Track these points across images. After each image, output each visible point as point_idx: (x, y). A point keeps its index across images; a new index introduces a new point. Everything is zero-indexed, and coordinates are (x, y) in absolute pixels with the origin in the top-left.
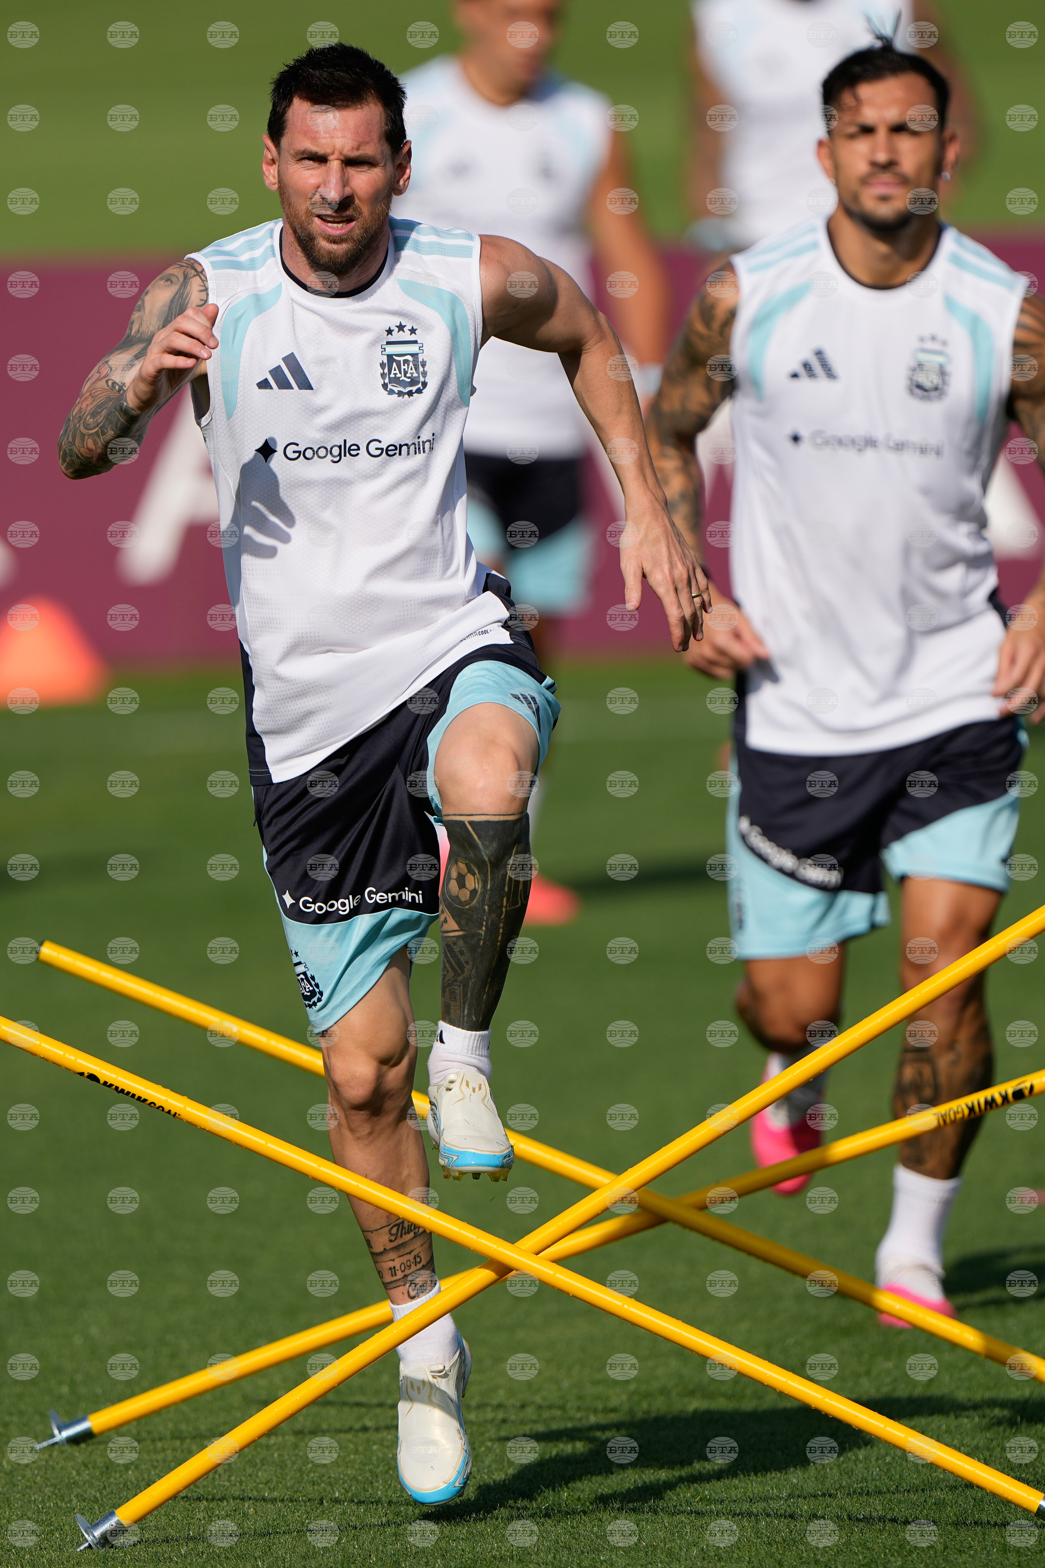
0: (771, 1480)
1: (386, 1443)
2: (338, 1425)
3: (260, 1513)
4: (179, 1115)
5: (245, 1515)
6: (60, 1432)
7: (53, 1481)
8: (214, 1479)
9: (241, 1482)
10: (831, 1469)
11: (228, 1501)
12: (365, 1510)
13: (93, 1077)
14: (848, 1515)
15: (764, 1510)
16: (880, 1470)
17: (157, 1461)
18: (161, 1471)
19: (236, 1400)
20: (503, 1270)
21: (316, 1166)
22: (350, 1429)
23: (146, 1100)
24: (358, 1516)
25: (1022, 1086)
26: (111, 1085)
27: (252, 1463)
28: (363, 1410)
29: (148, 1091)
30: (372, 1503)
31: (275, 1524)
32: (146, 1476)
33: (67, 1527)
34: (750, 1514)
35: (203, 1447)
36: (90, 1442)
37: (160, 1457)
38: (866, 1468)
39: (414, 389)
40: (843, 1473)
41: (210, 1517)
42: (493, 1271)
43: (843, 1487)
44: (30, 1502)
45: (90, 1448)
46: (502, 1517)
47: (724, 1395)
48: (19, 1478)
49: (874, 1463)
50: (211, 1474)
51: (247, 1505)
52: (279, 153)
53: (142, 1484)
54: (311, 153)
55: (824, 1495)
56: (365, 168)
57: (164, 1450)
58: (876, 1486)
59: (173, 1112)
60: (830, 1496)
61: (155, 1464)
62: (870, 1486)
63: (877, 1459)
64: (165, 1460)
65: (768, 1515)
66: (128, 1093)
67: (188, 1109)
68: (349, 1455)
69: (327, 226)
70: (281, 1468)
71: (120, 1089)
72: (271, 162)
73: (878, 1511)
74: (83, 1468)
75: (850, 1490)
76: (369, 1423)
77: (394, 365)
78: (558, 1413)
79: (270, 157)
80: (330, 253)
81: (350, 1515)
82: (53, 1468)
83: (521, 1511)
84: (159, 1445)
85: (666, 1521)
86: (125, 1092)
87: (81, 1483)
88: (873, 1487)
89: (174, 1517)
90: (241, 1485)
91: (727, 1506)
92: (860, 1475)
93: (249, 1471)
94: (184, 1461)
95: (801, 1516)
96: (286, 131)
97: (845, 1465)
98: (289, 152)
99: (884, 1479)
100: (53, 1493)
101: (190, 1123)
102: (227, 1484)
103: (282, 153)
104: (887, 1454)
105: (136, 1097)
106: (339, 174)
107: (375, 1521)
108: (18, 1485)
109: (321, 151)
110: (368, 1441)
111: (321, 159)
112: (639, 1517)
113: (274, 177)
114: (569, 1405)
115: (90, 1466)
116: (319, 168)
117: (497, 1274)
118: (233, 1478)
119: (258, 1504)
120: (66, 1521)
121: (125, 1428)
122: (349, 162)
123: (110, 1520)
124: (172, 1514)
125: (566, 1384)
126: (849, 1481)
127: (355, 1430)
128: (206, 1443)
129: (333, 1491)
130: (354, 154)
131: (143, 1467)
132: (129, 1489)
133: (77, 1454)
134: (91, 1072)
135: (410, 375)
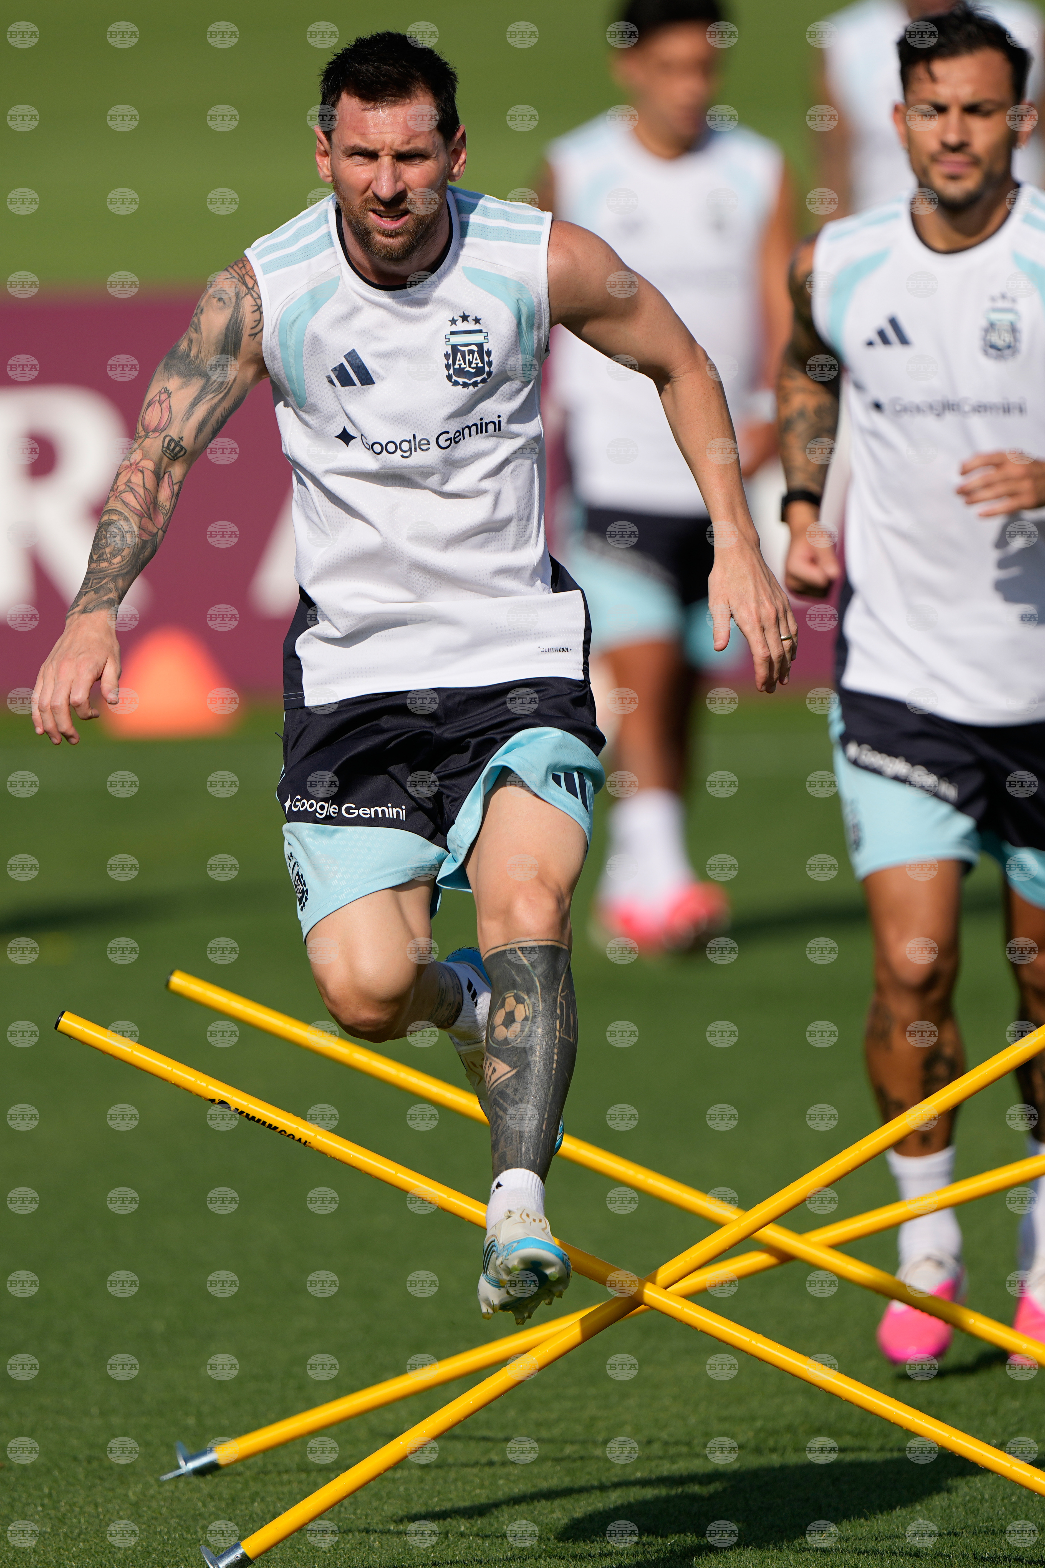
0: (897, 1518)
1: (512, 1478)
2: (463, 1459)
3: (386, 1547)
4: (310, 1143)
5: (371, 1548)
6: (186, 1463)
7: (178, 1512)
8: (339, 1512)
9: (367, 1516)
10: (957, 1508)
11: (353, 1535)
12: (491, 1545)
13: (224, 1104)
14: (974, 1554)
15: (890, 1548)
16: (1006, 1509)
17: (283, 1493)
18: (286, 1503)
19: (362, 1433)
22: (476, 1464)
23: (277, 1128)
24: (483, 1551)
26: (242, 1112)
27: (377, 1496)
28: (489, 1445)
29: (278, 1118)
30: (498, 1537)
31: (401, 1557)
32: (271, 1508)
33: (192, 1559)
34: (875, 1552)
35: (329, 1480)
36: (217, 1473)
37: (286, 1489)
38: (992, 1508)
40: (969, 1512)
41: (335, 1550)
43: (969, 1527)
44: (155, 1533)
45: (216, 1480)
46: (627, 1553)
47: (851, 1433)
48: (145, 1509)
49: (999, 1502)
50: (337, 1508)
51: (372, 1538)
52: (332, 147)
53: (268, 1516)
54: (361, 148)
55: (949, 1534)
56: (417, 162)
57: (290, 1482)
58: (1002, 1525)
59: (303, 1141)
60: (955, 1535)
61: (281, 1496)
62: (996, 1525)
63: (1003, 1499)
64: (291, 1493)
65: (894, 1554)
66: (259, 1120)
67: (319, 1137)
68: (474, 1489)
69: (383, 221)
70: (408, 1502)
71: (250, 1116)
72: (324, 154)
73: (1003, 1551)
74: (209, 1500)
75: (975, 1530)
76: (495, 1458)
77: (459, 355)
78: (684, 1449)
79: (323, 149)
80: (385, 246)
81: (475, 1549)
82: (179, 1499)
83: (647, 1547)
84: (285, 1477)
85: (791, 1558)
86: (256, 1119)
87: (206, 1515)
88: (999, 1527)
89: (299, 1550)
90: (366, 1518)
91: (852, 1544)
92: (986, 1515)
93: (375, 1504)
94: (310, 1493)
95: (927, 1554)
96: (337, 125)
97: (970, 1504)
98: (340, 147)
99: (1009, 1519)
100: (179, 1524)
101: (320, 1151)
102: (353, 1517)
103: (334, 146)
104: (1013, 1494)
105: (267, 1124)
106: (390, 170)
107: (500, 1555)
108: (144, 1516)
109: (371, 147)
110: (494, 1475)
111: (372, 156)
112: (764, 1554)
113: (328, 169)
114: (696, 1442)
115: (216, 1497)
116: (370, 164)
118: (359, 1511)
119: (384, 1537)
120: (192, 1553)
121: (251, 1460)
122: (401, 157)
123: (235, 1552)
124: (297, 1546)
125: (692, 1420)
126: (974, 1520)
127: (481, 1465)
128: (332, 1475)
129: (459, 1526)
130: (405, 148)
131: (269, 1499)
132: (255, 1521)
133: (203, 1485)
134: (222, 1099)
135: (475, 366)
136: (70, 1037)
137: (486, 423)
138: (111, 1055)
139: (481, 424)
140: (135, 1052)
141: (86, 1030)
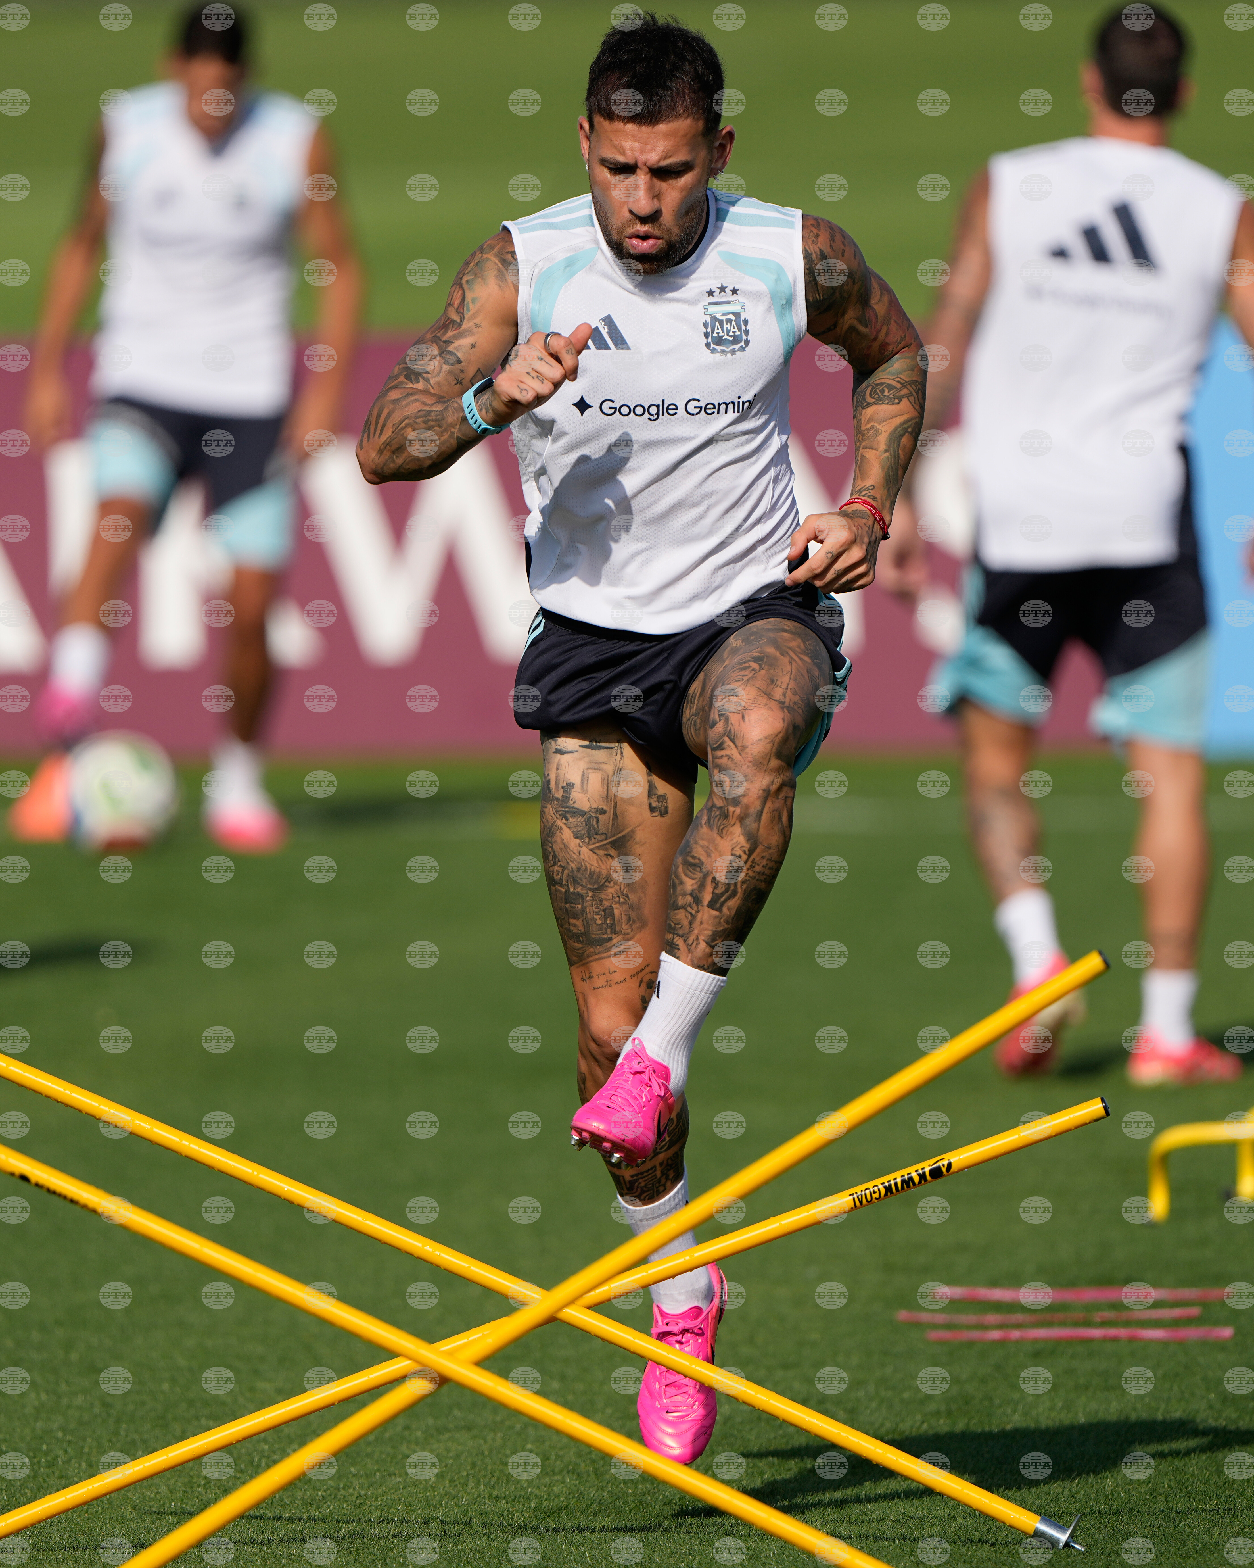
13: (24, 1178)
25: (940, 1164)
26: (43, 1186)
117: (435, 1385)
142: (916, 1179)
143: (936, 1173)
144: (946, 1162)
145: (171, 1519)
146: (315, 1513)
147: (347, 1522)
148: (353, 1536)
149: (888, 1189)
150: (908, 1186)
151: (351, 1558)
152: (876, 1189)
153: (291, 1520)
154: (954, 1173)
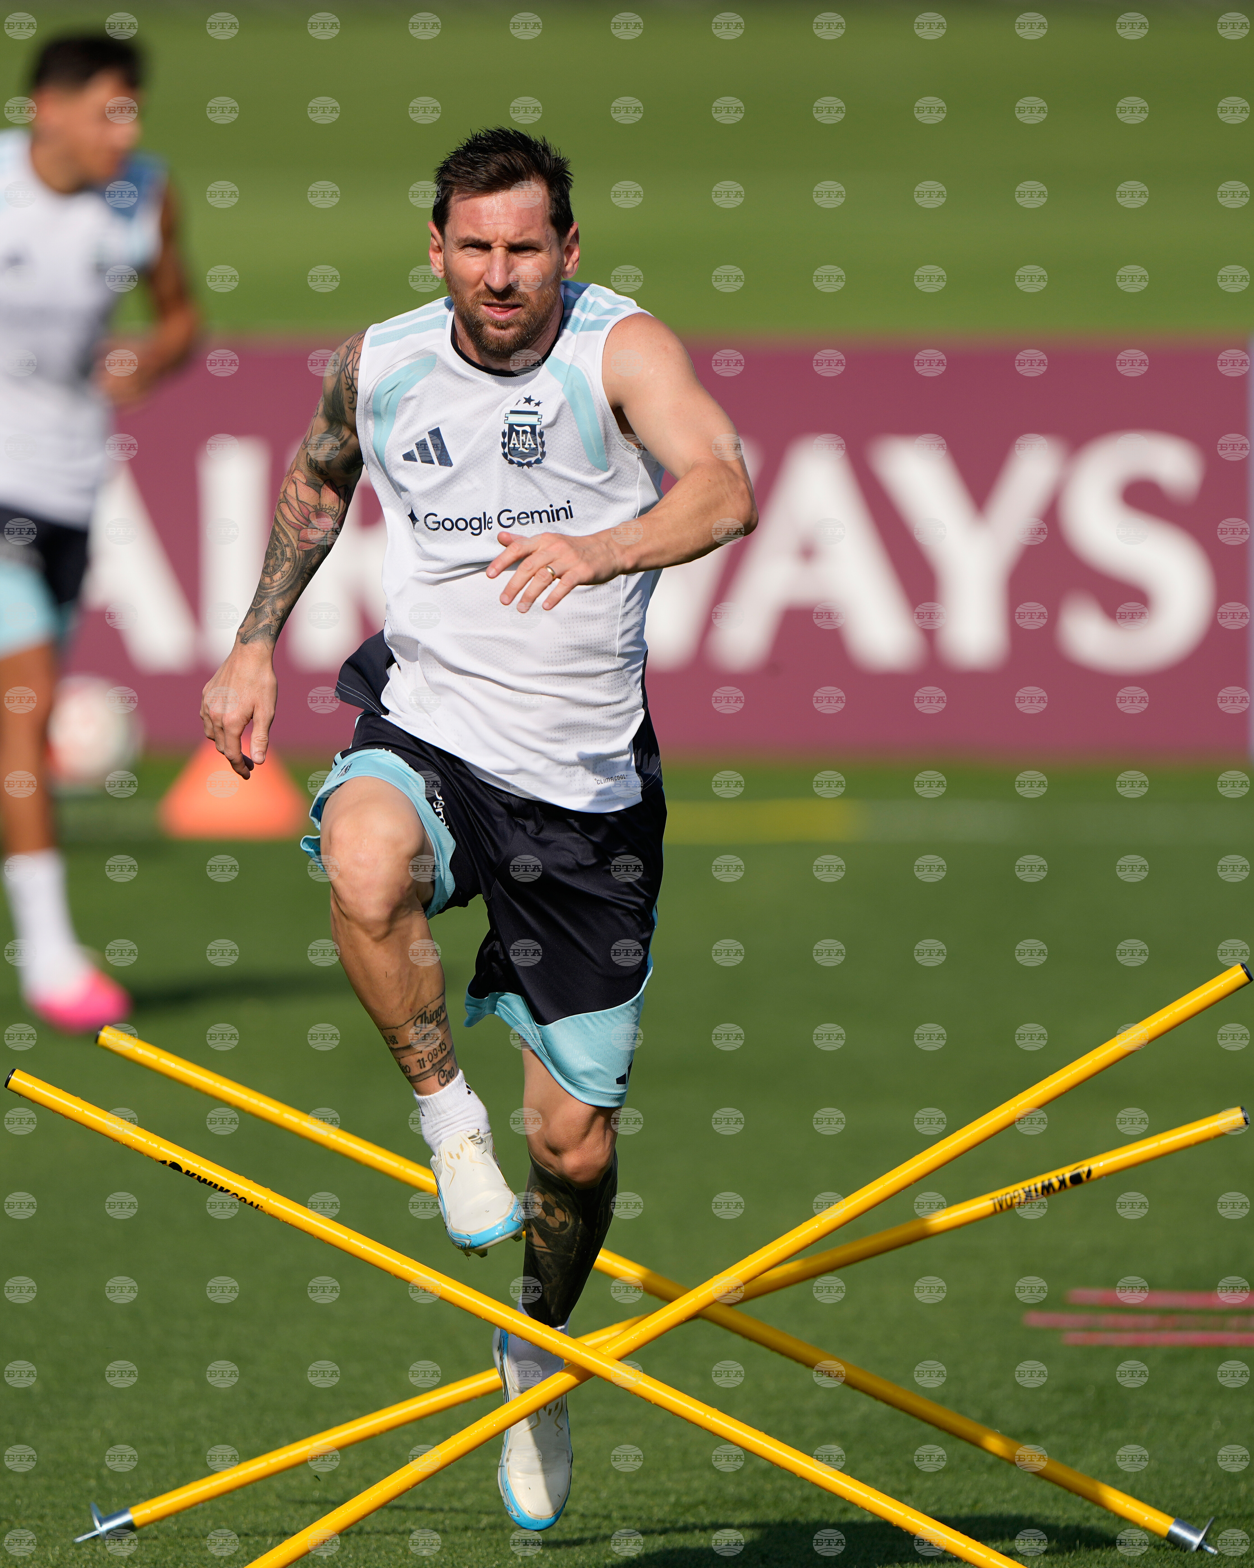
4: (262, 1207)
13: (175, 1166)
20: (585, 1375)
21: (398, 1263)
23: (229, 1191)
25: (1080, 1170)
26: (194, 1174)
29: (231, 1182)
39: (533, 459)
42: (573, 1375)
52: (444, 241)
54: (473, 240)
56: (529, 254)
59: (255, 1204)
66: (211, 1183)
67: (271, 1201)
69: (494, 312)
71: (202, 1179)
72: (438, 249)
79: (436, 244)
80: (497, 338)
86: (208, 1182)
96: (450, 218)
98: (452, 239)
101: (272, 1215)
103: (446, 240)
105: (219, 1187)
106: (503, 261)
109: (484, 239)
111: (485, 247)
113: (441, 264)
116: (482, 255)
117: (577, 1378)
122: (514, 249)
130: (518, 240)
134: (173, 1161)
135: (528, 446)
136: (20, 1095)
137: (557, 510)
138: (61, 1114)
139: (552, 511)
140: (86, 1112)
141: (37, 1088)
142: (1056, 1185)
143: (1076, 1179)
144: (1086, 1169)
145: (314, 1508)
146: (457, 1504)
147: (488, 1513)
148: (493, 1527)
149: (1028, 1193)
150: (1048, 1192)
151: (491, 1550)
152: (1016, 1194)
153: (432, 1511)
154: (1094, 1179)
